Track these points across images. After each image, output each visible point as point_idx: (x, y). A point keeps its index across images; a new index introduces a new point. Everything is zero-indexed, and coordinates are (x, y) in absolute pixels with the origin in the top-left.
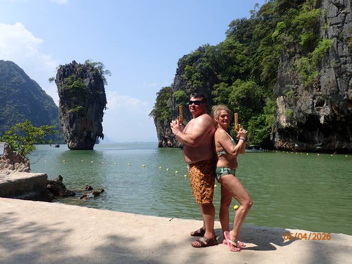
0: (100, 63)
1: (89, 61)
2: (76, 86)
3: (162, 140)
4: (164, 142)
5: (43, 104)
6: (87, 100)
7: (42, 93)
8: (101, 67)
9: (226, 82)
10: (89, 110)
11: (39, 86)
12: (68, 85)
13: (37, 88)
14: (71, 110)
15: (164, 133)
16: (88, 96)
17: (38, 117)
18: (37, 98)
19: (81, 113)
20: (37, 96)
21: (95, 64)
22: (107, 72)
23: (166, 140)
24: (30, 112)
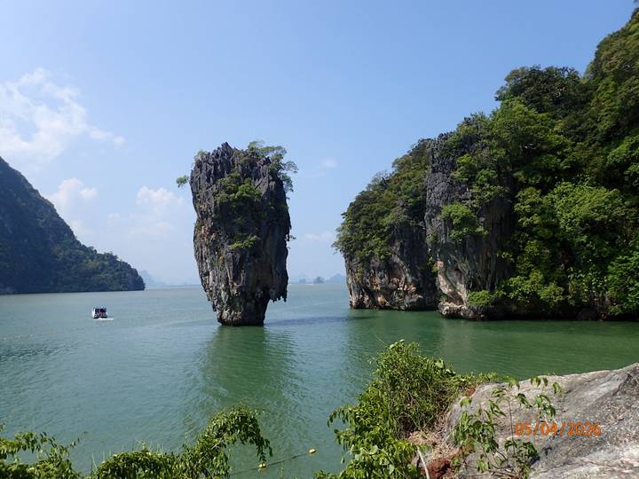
0: (279, 148)
1: (255, 143)
2: (245, 195)
3: (363, 294)
4: (367, 298)
5: (35, 217)
6: (264, 223)
7: (33, 194)
8: (281, 156)
9: (537, 186)
10: (268, 244)
11: (27, 181)
12: (229, 192)
13: (23, 186)
14: (236, 245)
15: (371, 282)
16: (266, 213)
17: (26, 240)
18: (24, 204)
19: (255, 251)
20: (23, 201)
21: (269, 149)
22: (291, 165)
23: (372, 294)
24: (10, 231)
